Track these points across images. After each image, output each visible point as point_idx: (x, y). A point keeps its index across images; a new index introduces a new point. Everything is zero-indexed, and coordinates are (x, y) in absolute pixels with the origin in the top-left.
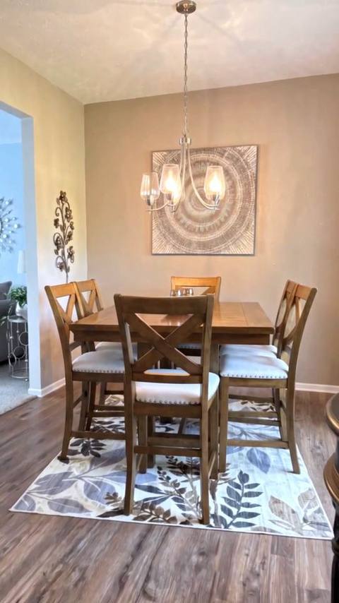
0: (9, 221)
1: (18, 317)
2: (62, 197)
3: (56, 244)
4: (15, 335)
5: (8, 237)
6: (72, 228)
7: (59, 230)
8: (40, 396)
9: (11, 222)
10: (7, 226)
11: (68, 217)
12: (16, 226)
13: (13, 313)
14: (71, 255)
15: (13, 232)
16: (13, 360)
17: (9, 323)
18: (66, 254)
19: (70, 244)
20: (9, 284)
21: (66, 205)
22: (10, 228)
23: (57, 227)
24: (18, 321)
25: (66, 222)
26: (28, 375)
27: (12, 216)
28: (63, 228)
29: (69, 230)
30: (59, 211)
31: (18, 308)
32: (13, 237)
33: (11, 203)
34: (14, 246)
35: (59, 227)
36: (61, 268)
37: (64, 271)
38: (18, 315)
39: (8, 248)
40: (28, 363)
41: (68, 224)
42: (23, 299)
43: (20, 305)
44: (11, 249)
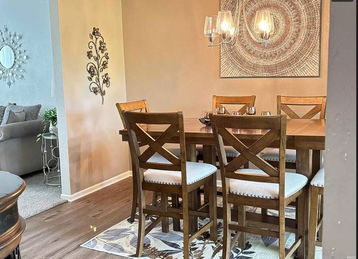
0: (20, 53)
1: (51, 134)
2: (95, 32)
3: (89, 72)
4: (49, 149)
5: (20, 66)
6: (108, 58)
7: (92, 60)
8: (70, 201)
9: (22, 54)
10: (18, 57)
11: (102, 49)
12: (25, 57)
13: (47, 131)
14: (106, 81)
15: (23, 62)
16: (47, 170)
17: (44, 139)
18: (101, 81)
19: (105, 71)
20: (39, 107)
21: (100, 39)
22: (21, 59)
23: (90, 58)
24: (51, 137)
25: (100, 52)
26: (60, 183)
27: (21, 49)
28: (97, 59)
29: (104, 59)
30: (91, 44)
31: (51, 127)
32: (23, 66)
33: (21, 37)
34: (24, 74)
35: (92, 58)
36: (95, 92)
37: (99, 95)
38: (51, 132)
39: (20, 77)
40: (60, 172)
41: (102, 55)
42: (54, 119)
43: (53, 125)
44: (22, 77)
